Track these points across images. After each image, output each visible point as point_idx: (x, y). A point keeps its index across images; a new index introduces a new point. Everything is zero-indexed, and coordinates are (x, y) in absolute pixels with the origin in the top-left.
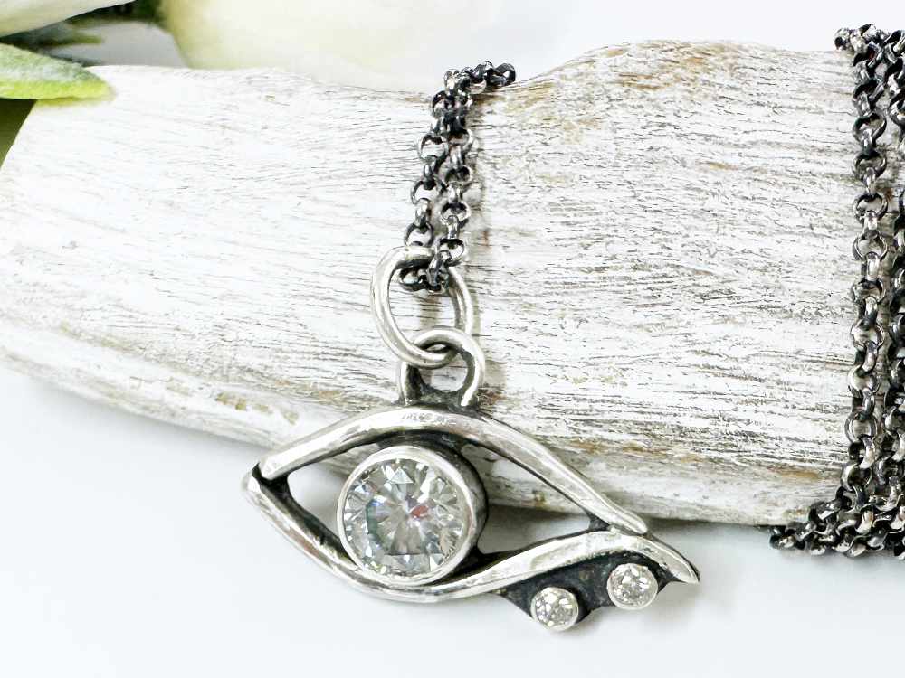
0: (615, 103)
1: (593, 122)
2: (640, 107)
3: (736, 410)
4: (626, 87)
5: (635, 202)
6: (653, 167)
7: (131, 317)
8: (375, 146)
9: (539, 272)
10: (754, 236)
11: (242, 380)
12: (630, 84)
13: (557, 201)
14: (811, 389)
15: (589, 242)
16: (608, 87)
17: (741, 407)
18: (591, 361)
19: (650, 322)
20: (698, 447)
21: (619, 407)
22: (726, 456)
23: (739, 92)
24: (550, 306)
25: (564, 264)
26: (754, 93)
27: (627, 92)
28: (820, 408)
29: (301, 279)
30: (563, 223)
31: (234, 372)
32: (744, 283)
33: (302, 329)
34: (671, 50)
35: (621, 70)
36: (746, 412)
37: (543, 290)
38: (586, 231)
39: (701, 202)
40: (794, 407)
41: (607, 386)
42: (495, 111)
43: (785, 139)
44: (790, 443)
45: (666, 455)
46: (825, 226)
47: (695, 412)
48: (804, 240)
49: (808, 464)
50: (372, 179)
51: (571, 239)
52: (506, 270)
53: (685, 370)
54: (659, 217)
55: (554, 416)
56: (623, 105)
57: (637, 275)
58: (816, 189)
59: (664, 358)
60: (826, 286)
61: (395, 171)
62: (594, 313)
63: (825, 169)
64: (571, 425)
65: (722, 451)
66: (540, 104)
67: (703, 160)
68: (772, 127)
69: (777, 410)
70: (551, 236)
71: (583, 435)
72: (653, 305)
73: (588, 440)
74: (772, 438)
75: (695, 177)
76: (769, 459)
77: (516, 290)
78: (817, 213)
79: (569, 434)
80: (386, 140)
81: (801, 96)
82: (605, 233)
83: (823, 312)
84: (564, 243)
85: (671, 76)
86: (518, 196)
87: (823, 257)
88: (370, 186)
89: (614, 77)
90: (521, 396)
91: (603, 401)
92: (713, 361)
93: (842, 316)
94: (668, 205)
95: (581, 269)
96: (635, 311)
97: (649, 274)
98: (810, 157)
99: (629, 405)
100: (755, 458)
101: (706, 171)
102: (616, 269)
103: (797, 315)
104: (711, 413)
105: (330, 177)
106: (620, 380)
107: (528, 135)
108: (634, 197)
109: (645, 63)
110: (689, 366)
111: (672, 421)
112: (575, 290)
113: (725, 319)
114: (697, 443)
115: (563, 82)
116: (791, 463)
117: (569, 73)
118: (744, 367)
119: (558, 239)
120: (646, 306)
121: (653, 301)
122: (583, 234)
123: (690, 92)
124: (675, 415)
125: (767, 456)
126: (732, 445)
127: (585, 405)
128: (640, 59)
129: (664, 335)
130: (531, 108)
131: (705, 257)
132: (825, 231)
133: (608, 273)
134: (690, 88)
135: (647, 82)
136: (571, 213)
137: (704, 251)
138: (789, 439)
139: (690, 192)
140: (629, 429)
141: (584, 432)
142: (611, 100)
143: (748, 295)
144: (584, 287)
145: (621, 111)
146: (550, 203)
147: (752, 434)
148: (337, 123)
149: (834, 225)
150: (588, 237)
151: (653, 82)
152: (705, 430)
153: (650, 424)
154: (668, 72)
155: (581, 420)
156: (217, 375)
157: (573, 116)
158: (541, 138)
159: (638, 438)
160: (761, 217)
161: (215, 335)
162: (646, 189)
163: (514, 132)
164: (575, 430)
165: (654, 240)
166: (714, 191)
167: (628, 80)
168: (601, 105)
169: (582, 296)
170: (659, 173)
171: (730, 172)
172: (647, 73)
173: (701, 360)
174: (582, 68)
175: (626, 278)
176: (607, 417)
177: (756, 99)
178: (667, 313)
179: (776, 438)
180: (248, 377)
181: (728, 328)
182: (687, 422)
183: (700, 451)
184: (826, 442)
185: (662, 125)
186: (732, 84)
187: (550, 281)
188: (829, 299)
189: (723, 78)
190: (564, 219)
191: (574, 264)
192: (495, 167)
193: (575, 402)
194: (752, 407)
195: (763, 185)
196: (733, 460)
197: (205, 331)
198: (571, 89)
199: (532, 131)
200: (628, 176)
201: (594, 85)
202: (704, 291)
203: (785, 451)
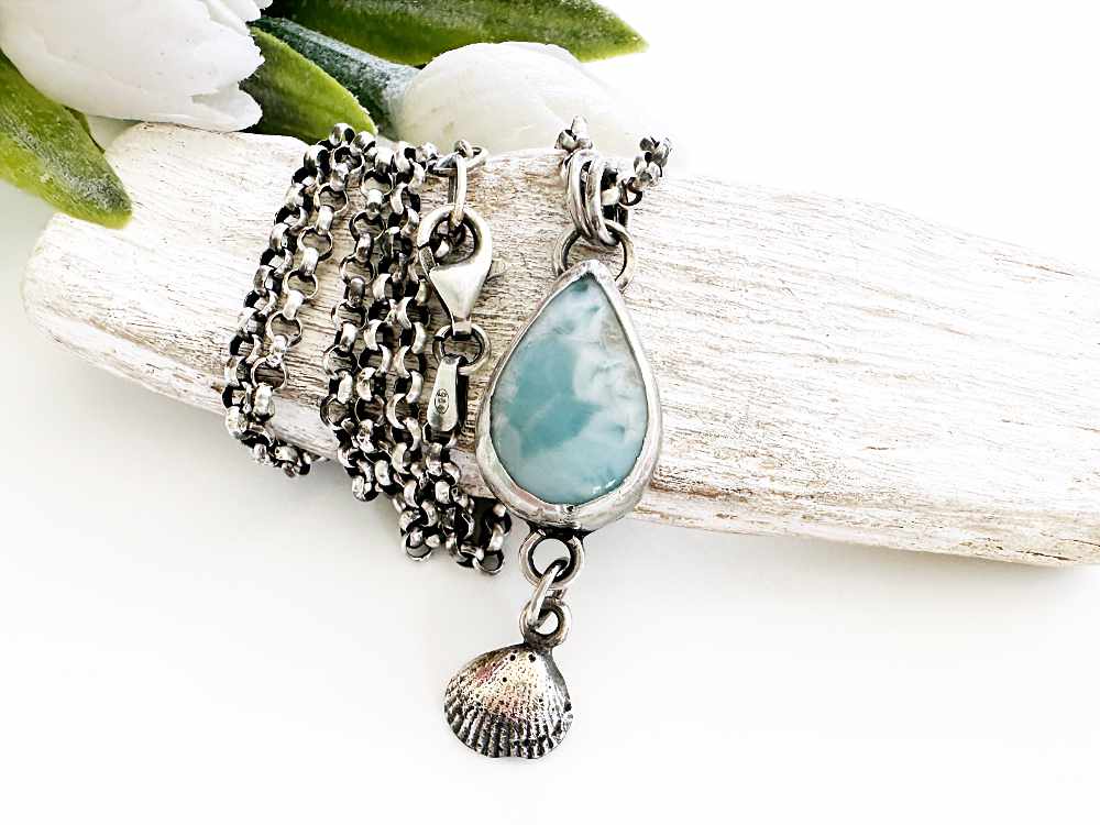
0: (519, 194)
1: (502, 206)
2: (538, 199)
4: (529, 183)
5: (523, 269)
7: (145, 318)
12: (532, 181)
16: (516, 181)
27: (530, 186)
35: (527, 170)
48: (643, 310)
56: (524, 196)
58: (656, 273)
82: (500, 290)
89: (522, 175)
95: (481, 316)
101: (578, 253)
102: (506, 318)
108: (524, 266)
132: (659, 305)
133: (500, 321)
145: (523, 201)
167: (531, 178)
168: (509, 195)
170: (545, 249)
185: (551, 214)
197: (199, 335)
200: (521, 250)
201: (505, 178)
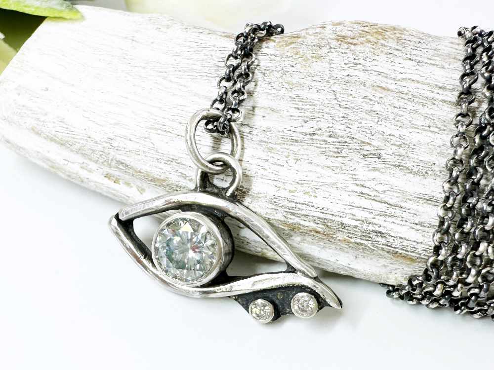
0: (333, 50)
1: (320, 58)
2: (346, 53)
3: (374, 218)
4: (340, 42)
5: (336, 101)
6: (348, 84)
7: (67, 128)
8: (205, 57)
9: (279, 132)
10: (397, 128)
11: (117, 167)
12: (342, 41)
13: (294, 96)
14: (417, 213)
15: (308, 119)
16: (330, 41)
17: (377, 217)
18: (300, 182)
19: (335, 165)
20: (350, 236)
21: (311, 208)
22: (366, 242)
23: (400, 52)
24: (282, 150)
25: (293, 129)
26: (408, 53)
27: (340, 44)
28: (421, 224)
29: (155, 120)
30: (295, 108)
31: (114, 163)
32: (388, 151)
33: (152, 145)
34: (367, 26)
35: (338, 33)
36: (380, 220)
37: (280, 141)
38: (307, 114)
39: (372, 106)
40: (406, 221)
41: (307, 196)
42: (269, 46)
43: (422, 79)
44: (402, 240)
45: (333, 238)
46: (437, 127)
47: (351, 216)
48: (424, 133)
49: (410, 253)
50: (201, 74)
51: (299, 117)
52: (262, 128)
53: (349, 193)
54: (347, 111)
55: (276, 208)
56: (336, 51)
57: (331, 140)
58: (434, 107)
59: (339, 185)
60: (433, 159)
61: (213, 71)
62: (305, 157)
63: (441, 97)
64: (284, 214)
65: (363, 240)
66: (293, 46)
67: (375, 84)
68: (416, 72)
69: (397, 221)
70: (288, 114)
71: (289, 220)
72: (337, 157)
73: (292, 223)
74: (392, 236)
75: (369, 93)
76: (388, 248)
77: (265, 140)
78: (433, 120)
79: (283, 219)
80: (211, 55)
81: (434, 58)
82: (317, 116)
83: (430, 173)
84: (295, 118)
85: (365, 39)
86: (274, 91)
87: (434, 144)
88: (199, 77)
89: (334, 36)
90: (260, 196)
91: (303, 204)
92: (365, 191)
93: (439, 176)
94: (353, 105)
95: (302, 133)
96: (327, 159)
97: (338, 140)
98: (433, 90)
99: (316, 207)
100: (381, 246)
101: (376, 90)
102: (320, 135)
103: (415, 172)
104: (360, 218)
105: (180, 71)
106: (313, 194)
107: (284, 61)
108: (336, 99)
109: (351, 31)
110: (352, 191)
111: (338, 219)
112: (296, 144)
113: (375, 169)
114: (350, 233)
115: (307, 36)
116: (400, 251)
117: (311, 32)
118: (382, 197)
119: (291, 116)
120: (334, 157)
121: (337, 154)
122: (305, 115)
123: (373, 49)
124: (341, 217)
125: (388, 246)
126: (369, 237)
127: (293, 205)
128: (349, 29)
129: (341, 173)
130: (288, 48)
131: (369, 135)
132: (436, 130)
133: (316, 137)
134: (374, 47)
135: (351, 41)
136: (300, 103)
137: (369, 132)
138: (401, 238)
139: (366, 100)
140: (315, 220)
141: (290, 218)
142: (331, 48)
143: (390, 158)
144: (302, 142)
145: (335, 54)
146: (290, 97)
147: (381, 233)
148: (188, 44)
149: (442, 127)
150: (307, 117)
151: (355, 41)
152: (356, 227)
153: (326, 219)
154: (363, 37)
155: (290, 212)
156: (105, 163)
157: (309, 54)
158: (291, 63)
159: (318, 226)
160: (402, 118)
161: (107, 143)
162: (342, 96)
163: (277, 59)
164: (285, 217)
165: (342, 122)
166: (379, 101)
167: (342, 39)
168: (325, 50)
169: (300, 147)
170: (351, 88)
171: (389, 92)
172: (352, 36)
173: (359, 189)
174: (318, 30)
175: (324, 141)
176: (304, 212)
177: (409, 57)
178: (344, 162)
179: (394, 237)
180: (121, 166)
181: (376, 174)
182: (346, 221)
183: (351, 238)
184: (422, 243)
185: (356, 64)
186: (397, 47)
187: (284, 137)
188: (433, 166)
189: (392, 44)
190: (296, 106)
191: (298, 130)
192: (265, 75)
193: (288, 202)
194: (383, 218)
195: (406, 101)
196: (369, 245)
197: (102, 140)
198: (311, 39)
199: (286, 59)
200: (334, 88)
201: (322, 39)
202: (366, 153)
203: (398, 244)
